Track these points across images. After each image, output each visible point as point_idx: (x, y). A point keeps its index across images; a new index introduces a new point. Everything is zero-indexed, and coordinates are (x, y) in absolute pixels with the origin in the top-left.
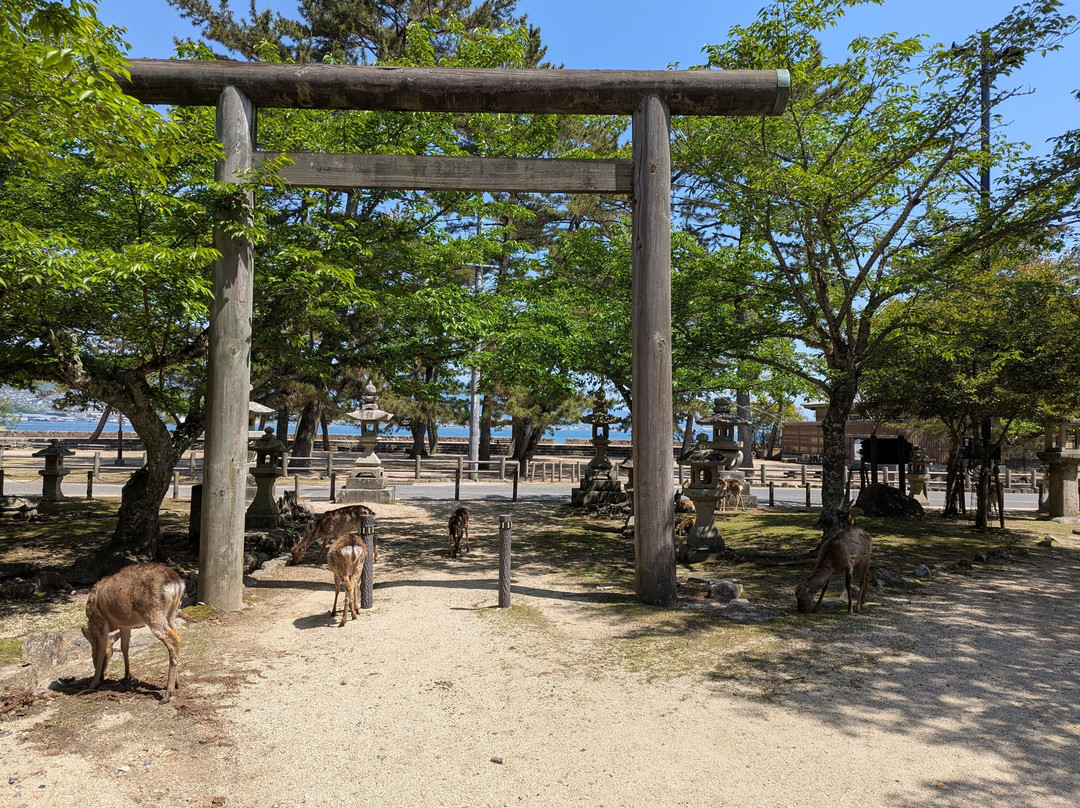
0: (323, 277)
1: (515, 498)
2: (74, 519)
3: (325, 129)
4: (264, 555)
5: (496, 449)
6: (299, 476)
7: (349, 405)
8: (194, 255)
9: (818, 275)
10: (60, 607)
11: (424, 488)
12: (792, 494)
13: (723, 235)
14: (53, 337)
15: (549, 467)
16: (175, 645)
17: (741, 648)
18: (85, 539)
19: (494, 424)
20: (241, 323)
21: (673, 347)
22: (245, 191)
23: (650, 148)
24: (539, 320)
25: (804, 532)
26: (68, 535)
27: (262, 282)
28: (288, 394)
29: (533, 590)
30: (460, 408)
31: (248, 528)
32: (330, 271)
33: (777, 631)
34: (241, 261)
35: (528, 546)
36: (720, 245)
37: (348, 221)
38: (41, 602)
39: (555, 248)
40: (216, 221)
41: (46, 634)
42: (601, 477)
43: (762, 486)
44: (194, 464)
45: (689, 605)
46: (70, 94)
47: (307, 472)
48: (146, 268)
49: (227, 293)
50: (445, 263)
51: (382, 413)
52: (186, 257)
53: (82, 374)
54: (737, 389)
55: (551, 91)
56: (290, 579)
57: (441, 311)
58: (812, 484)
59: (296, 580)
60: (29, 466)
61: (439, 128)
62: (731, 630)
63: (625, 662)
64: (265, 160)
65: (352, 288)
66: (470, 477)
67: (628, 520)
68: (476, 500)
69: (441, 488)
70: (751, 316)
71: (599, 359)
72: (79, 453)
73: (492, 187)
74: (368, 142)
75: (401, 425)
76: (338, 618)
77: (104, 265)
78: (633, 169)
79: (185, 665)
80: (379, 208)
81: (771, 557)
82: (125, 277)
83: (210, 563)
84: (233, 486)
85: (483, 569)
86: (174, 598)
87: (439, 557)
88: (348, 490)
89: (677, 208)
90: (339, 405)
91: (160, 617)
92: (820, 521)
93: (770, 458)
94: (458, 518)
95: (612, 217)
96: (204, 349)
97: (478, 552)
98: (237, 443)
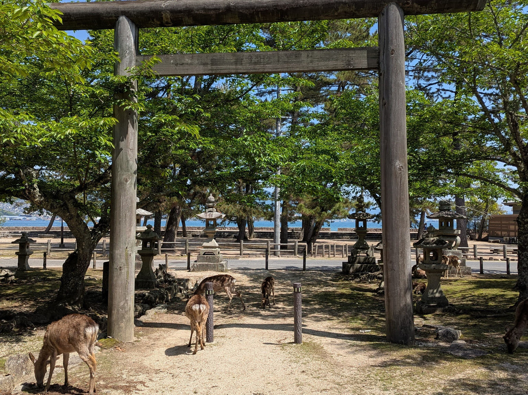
0: (180, 132)
1: (304, 269)
2: (36, 282)
3: (180, 38)
4: (147, 306)
5: (292, 235)
6: (168, 254)
7: (198, 208)
8: (102, 122)
9: (512, 118)
10: (27, 338)
11: (246, 261)
12: (496, 265)
13: (444, 90)
14: (22, 174)
15: (327, 247)
16: (93, 365)
17: (460, 376)
18: (41, 295)
19: (290, 220)
20: (131, 162)
21: (409, 169)
22: (132, 81)
23: (390, 39)
24: (318, 153)
25: (505, 293)
26: (32, 292)
27: (144, 136)
28: (161, 202)
29: (317, 331)
30: (267, 209)
31: (137, 288)
32: (184, 128)
33: (486, 364)
34: (130, 124)
35: (314, 301)
36: (441, 96)
37: (195, 95)
38: (16, 335)
39: (328, 104)
40: (115, 100)
41: (19, 356)
42: (362, 255)
43: (474, 259)
44: (105, 246)
45: (424, 344)
46: (27, 33)
47: (173, 251)
48: (74, 132)
49: (122, 144)
50: (256, 118)
51: (218, 214)
52: (97, 124)
53: (39, 196)
54: (455, 195)
55: (323, 5)
56: (163, 321)
57: (253, 150)
58: (511, 258)
59: (166, 322)
60: (10, 248)
61: (252, 32)
62: (453, 363)
63: (379, 383)
64: (144, 60)
65: (198, 138)
66: (275, 254)
67: (381, 284)
68: (279, 269)
69: (256, 261)
70: (465, 145)
71: (358, 176)
72: (39, 240)
73: (285, 70)
74: (206, 44)
75: (231, 220)
76: (193, 349)
77: (50, 131)
78: (379, 53)
79: (100, 377)
80: (213, 86)
81: (482, 311)
82: (62, 137)
83: (115, 312)
84: (127, 264)
85: (284, 316)
86: (92, 336)
87: (255, 308)
88: (198, 263)
89: (411, 73)
90: (192, 208)
91: (85, 348)
92: (517, 285)
93: (480, 239)
94: (267, 283)
95: (366, 81)
96: (109, 178)
97: (280, 305)
98: (129, 237)
